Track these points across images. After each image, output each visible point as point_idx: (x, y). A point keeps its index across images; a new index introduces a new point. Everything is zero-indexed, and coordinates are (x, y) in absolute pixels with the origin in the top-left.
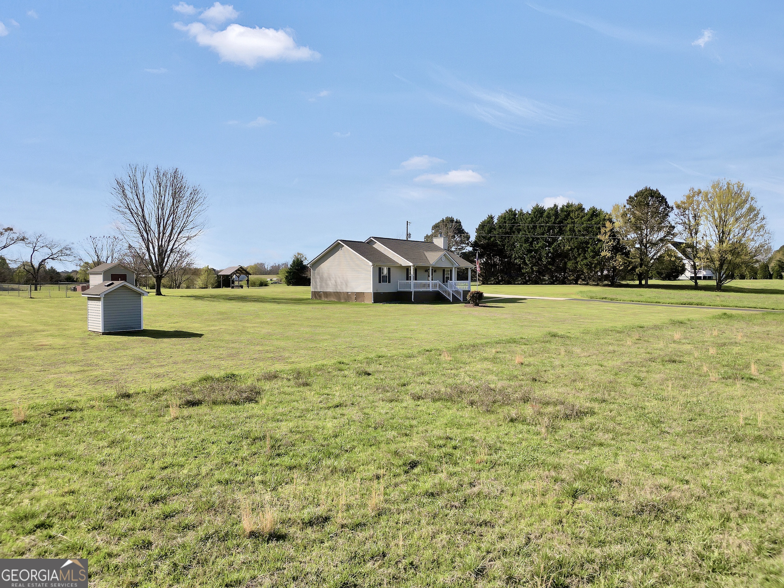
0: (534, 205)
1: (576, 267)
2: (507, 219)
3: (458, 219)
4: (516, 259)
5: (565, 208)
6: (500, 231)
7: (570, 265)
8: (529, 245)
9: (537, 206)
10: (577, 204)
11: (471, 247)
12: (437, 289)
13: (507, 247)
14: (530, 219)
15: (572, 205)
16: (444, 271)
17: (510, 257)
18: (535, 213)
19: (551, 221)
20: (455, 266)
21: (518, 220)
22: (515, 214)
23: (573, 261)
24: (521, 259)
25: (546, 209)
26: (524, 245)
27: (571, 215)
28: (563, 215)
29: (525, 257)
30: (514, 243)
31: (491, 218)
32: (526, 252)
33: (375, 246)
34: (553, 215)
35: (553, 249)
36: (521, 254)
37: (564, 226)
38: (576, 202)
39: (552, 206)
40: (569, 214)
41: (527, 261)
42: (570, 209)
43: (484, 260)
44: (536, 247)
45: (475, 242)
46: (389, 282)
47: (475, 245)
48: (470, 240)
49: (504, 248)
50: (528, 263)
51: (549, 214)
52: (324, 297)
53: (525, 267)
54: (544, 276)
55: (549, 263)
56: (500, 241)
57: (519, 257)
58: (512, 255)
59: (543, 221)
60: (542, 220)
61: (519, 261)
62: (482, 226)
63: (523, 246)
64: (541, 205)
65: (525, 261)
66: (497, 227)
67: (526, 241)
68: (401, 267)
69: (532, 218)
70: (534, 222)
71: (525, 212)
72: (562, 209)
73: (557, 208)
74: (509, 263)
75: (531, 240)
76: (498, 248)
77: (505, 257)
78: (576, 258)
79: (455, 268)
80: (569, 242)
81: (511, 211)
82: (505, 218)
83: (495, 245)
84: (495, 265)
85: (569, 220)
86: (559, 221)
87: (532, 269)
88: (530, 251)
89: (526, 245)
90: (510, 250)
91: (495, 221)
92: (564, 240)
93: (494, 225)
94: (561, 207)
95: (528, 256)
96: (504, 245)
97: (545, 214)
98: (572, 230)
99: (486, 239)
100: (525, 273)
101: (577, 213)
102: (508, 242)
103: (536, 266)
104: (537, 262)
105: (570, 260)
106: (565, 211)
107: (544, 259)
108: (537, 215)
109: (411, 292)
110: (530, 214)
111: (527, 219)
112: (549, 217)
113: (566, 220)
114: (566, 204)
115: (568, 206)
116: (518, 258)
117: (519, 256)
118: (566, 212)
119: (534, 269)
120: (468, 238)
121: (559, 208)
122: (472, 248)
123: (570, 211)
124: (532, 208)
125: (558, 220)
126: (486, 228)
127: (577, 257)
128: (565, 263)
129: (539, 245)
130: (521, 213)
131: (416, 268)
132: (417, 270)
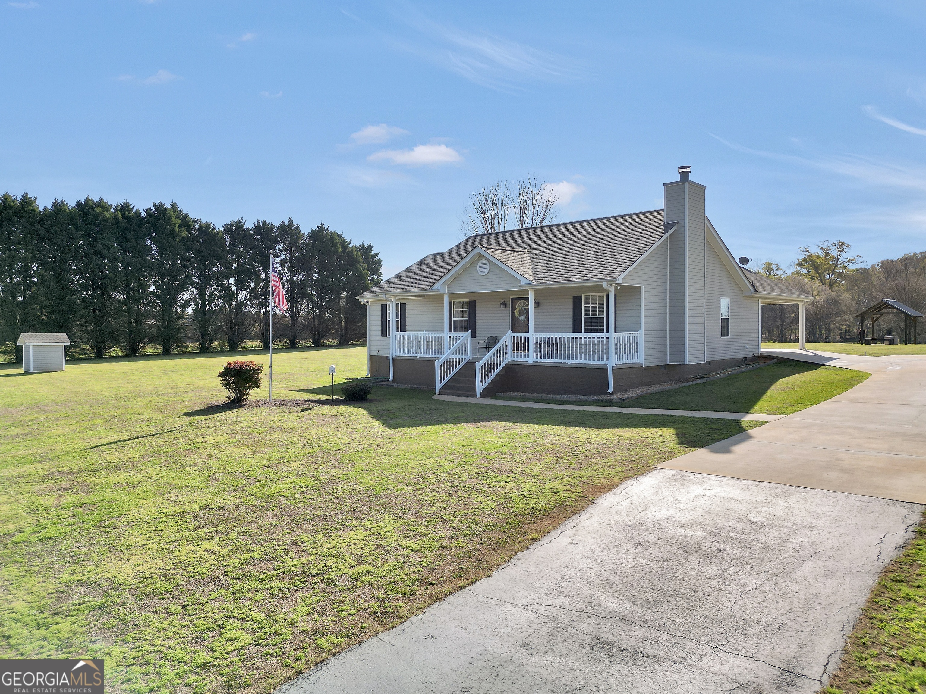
16: (577, 300)
131: (473, 299)
132: (477, 304)
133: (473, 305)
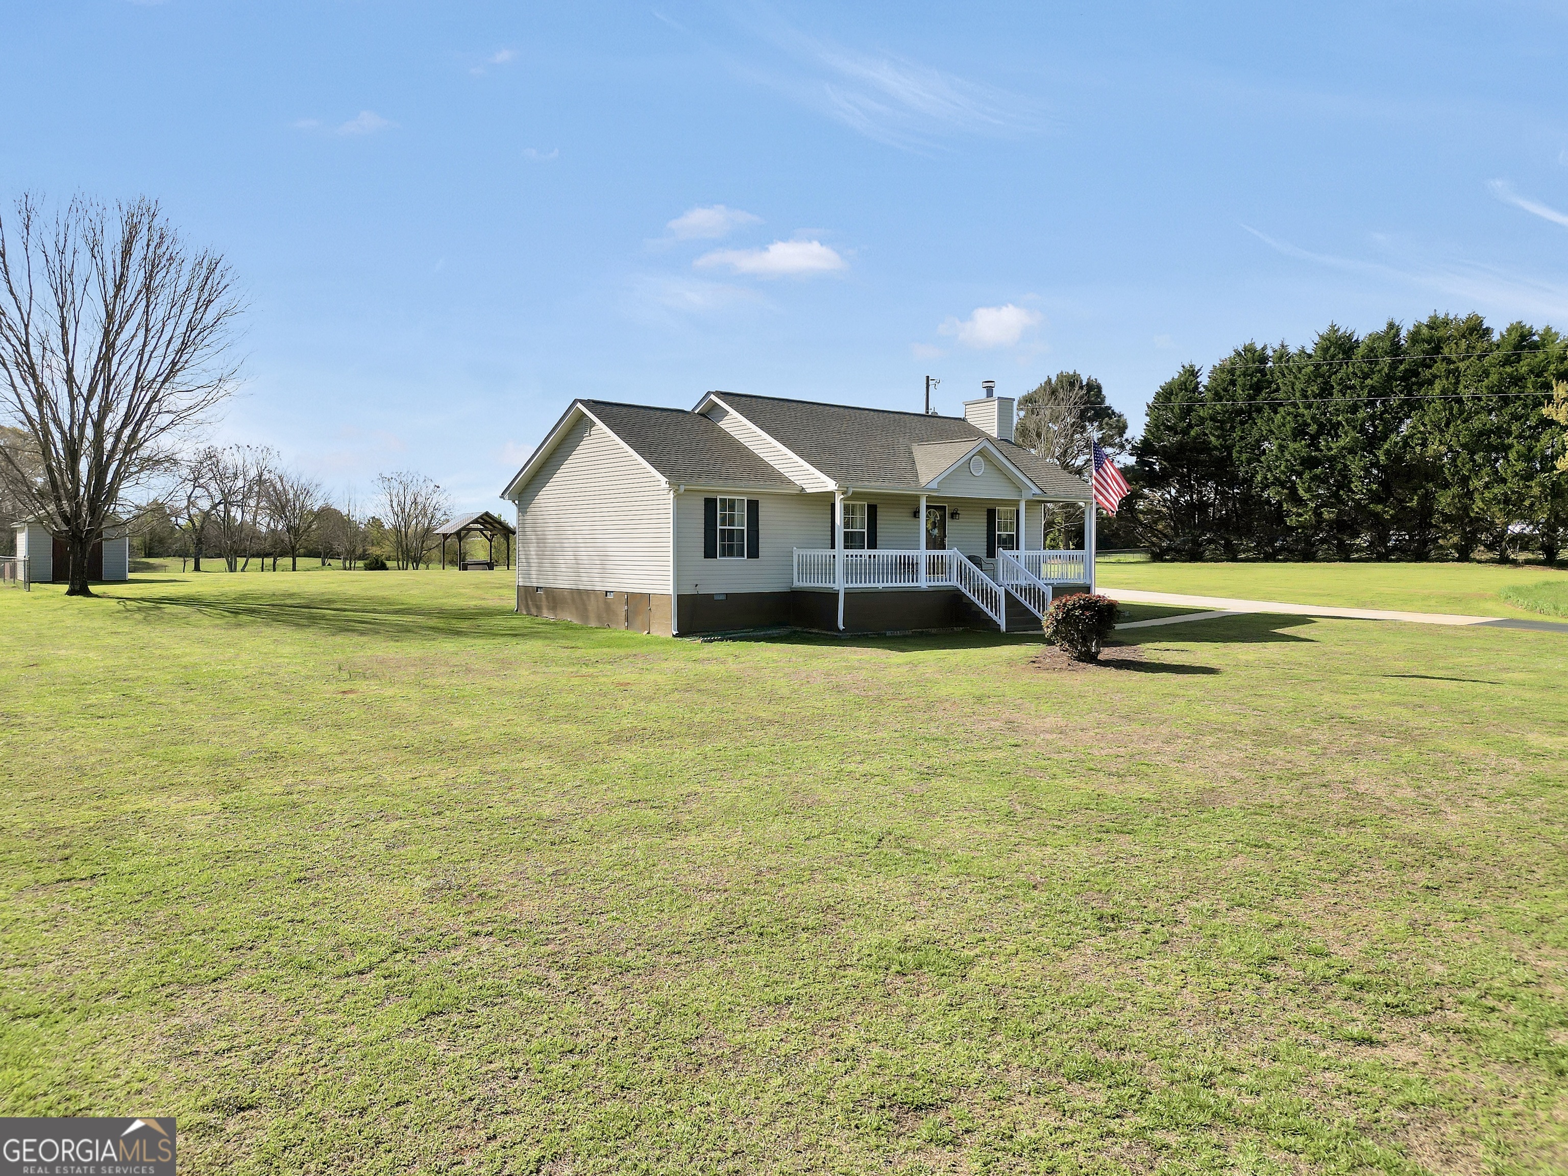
0: (1324, 330)
1: (1466, 509)
2: (1238, 373)
3: (1093, 378)
4: (1266, 487)
5: (1425, 331)
6: (1218, 407)
7: (1445, 501)
8: (1309, 446)
9: (1334, 329)
10: (1463, 316)
11: (1131, 455)
12: (954, 582)
13: (1240, 452)
14: (1312, 368)
15: (1446, 323)
16: (991, 514)
17: (1248, 481)
18: (1326, 350)
19: (1379, 371)
20: (1027, 495)
21: (1272, 374)
22: (1263, 359)
23: (1455, 490)
24: (1282, 484)
25: (1361, 339)
26: (1292, 445)
27: (1446, 350)
28: (1417, 355)
29: (1294, 483)
30: (1258, 441)
31: (1192, 373)
32: (1301, 464)
33: (724, 424)
34: (1387, 353)
35: (1388, 453)
36: (1283, 472)
37: (1421, 385)
38: (1460, 312)
39: (1382, 327)
40: (1437, 349)
41: (1301, 492)
42: (1441, 333)
43: (1173, 492)
44: (1330, 449)
45: (1145, 441)
46: (754, 553)
47: (1144, 450)
48: (1128, 435)
49: (1230, 454)
50: (1306, 496)
51: (1372, 350)
52: (549, 609)
53: (1295, 510)
54: (1356, 535)
55: (1375, 498)
56: (1218, 437)
57: (1278, 482)
58: (1253, 476)
59: (1354, 373)
60: (1351, 369)
61: (1278, 493)
62: (1166, 395)
63: (1287, 447)
64: (1344, 328)
65: (1293, 490)
66: (1209, 395)
67: (1299, 433)
68: (803, 497)
69: (1317, 367)
70: (1323, 376)
71: (1293, 349)
72: (1415, 337)
73: (1397, 335)
74: (1246, 499)
75: (1313, 429)
76: (1210, 455)
77: (1233, 481)
78: (1465, 480)
79: (1030, 504)
80: (1441, 431)
81: (1249, 349)
82: (1232, 372)
83: (1205, 447)
84: (1202, 506)
85: (1440, 367)
86: (1406, 370)
87: (1317, 513)
88: (1310, 463)
89: (1297, 445)
90: (1249, 462)
91: (1204, 380)
92: (1424, 425)
93: (1201, 393)
94: (1412, 328)
95: (1306, 476)
96: (1229, 449)
97: (1360, 351)
98: (1452, 398)
99: (1176, 433)
100: (1297, 528)
101: (1463, 344)
102: (1242, 438)
103: (1332, 505)
104: (1335, 495)
105: (1446, 486)
106: (1424, 340)
107: (1356, 485)
108: (1333, 357)
109: (834, 595)
110: (1310, 356)
111: (1300, 370)
112: (1372, 356)
113: (1430, 367)
114: (1425, 320)
115: (1433, 325)
116: (1273, 484)
117: (1276, 478)
118: (1429, 343)
119: (1326, 516)
120: (1122, 429)
121: (1404, 333)
122: (1134, 459)
123: (1440, 340)
124: (1317, 339)
125: (1402, 367)
126: (1177, 402)
127: (1469, 478)
128: (1428, 498)
129: (1342, 443)
130: (1283, 355)
131: (873, 502)
132: (878, 509)
133: (873, 511)
